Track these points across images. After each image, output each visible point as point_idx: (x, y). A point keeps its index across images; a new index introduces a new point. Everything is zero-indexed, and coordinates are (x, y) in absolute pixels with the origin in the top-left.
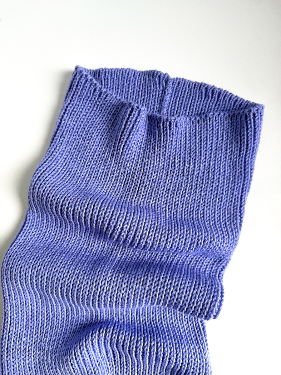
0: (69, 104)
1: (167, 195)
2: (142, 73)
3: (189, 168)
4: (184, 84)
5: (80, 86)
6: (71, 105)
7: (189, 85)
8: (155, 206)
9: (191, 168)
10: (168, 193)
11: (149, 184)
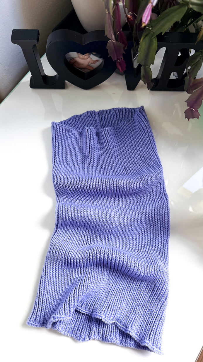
0: (55, 142)
1: (119, 167)
2: (81, 115)
3: (123, 150)
4: (104, 112)
5: (58, 130)
6: (56, 142)
7: (106, 112)
8: (116, 174)
9: (124, 149)
10: (119, 166)
11: (108, 164)
